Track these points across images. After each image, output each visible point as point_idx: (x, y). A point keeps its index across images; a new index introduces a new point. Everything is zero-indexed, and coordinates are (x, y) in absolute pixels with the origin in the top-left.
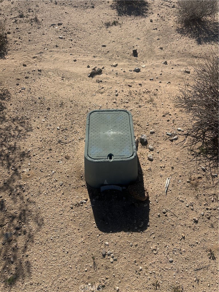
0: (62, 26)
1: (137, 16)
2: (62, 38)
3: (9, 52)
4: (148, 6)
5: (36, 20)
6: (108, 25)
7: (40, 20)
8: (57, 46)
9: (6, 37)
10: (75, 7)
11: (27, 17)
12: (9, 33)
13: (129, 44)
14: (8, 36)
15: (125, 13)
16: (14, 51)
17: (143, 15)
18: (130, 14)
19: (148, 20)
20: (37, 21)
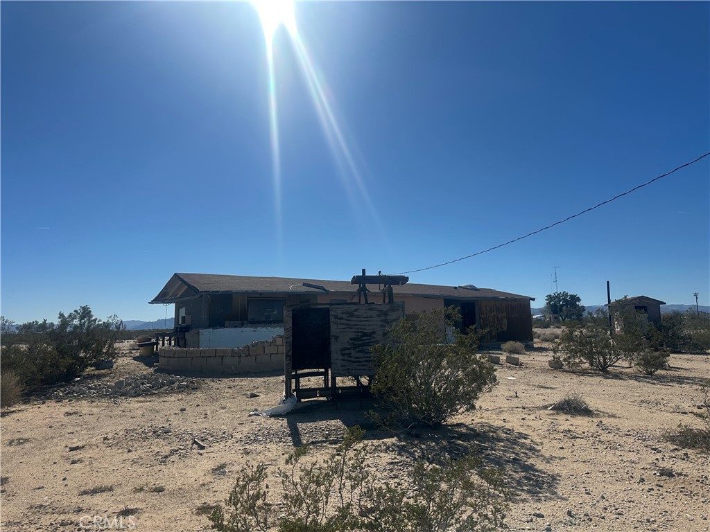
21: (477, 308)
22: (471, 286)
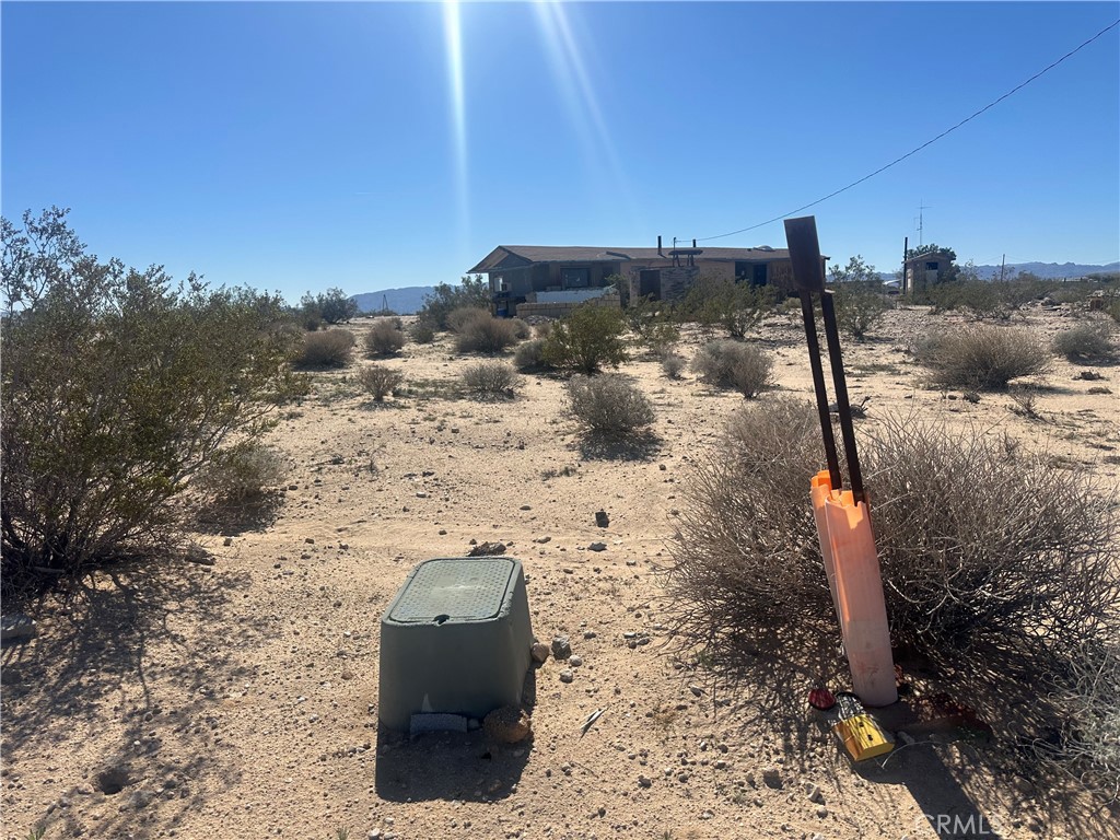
0: (432, 477)
1: (628, 460)
2: (423, 496)
3: (280, 521)
4: (661, 445)
5: (371, 468)
6: (549, 475)
7: (380, 468)
8: (405, 510)
9: (282, 495)
10: (477, 447)
11: (350, 463)
12: (293, 488)
13: (591, 506)
14: (289, 493)
15: (598, 457)
16: (294, 520)
17: (644, 459)
18: (611, 458)
19: (654, 468)
20: (372, 470)
21: (768, 270)
22: (766, 247)
